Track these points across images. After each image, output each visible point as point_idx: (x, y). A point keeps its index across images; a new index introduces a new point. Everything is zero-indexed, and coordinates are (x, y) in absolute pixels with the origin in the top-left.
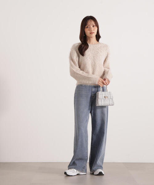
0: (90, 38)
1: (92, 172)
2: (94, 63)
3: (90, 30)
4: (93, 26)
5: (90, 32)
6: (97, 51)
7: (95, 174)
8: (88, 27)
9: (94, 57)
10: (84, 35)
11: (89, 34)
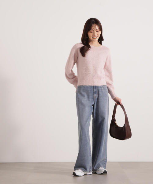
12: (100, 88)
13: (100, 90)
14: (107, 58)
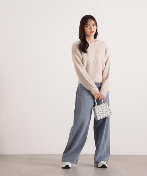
1: (96, 165)
2: (96, 60)
4: (93, 25)
5: (91, 31)
6: (97, 49)
7: (98, 166)
8: (88, 26)
9: (95, 55)
10: (84, 34)
11: (89, 33)
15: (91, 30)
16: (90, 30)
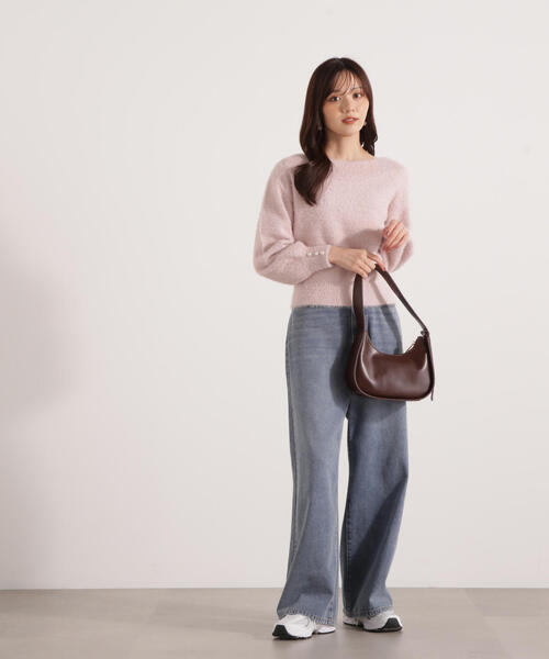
0: (339, 137)
3: (344, 108)
4: (356, 96)
5: (344, 116)
7: (367, 627)
8: (335, 99)
10: (320, 128)
11: (340, 122)
12: (374, 316)
13: (374, 322)
14: (392, 202)
15: (348, 111)
16: (342, 111)
